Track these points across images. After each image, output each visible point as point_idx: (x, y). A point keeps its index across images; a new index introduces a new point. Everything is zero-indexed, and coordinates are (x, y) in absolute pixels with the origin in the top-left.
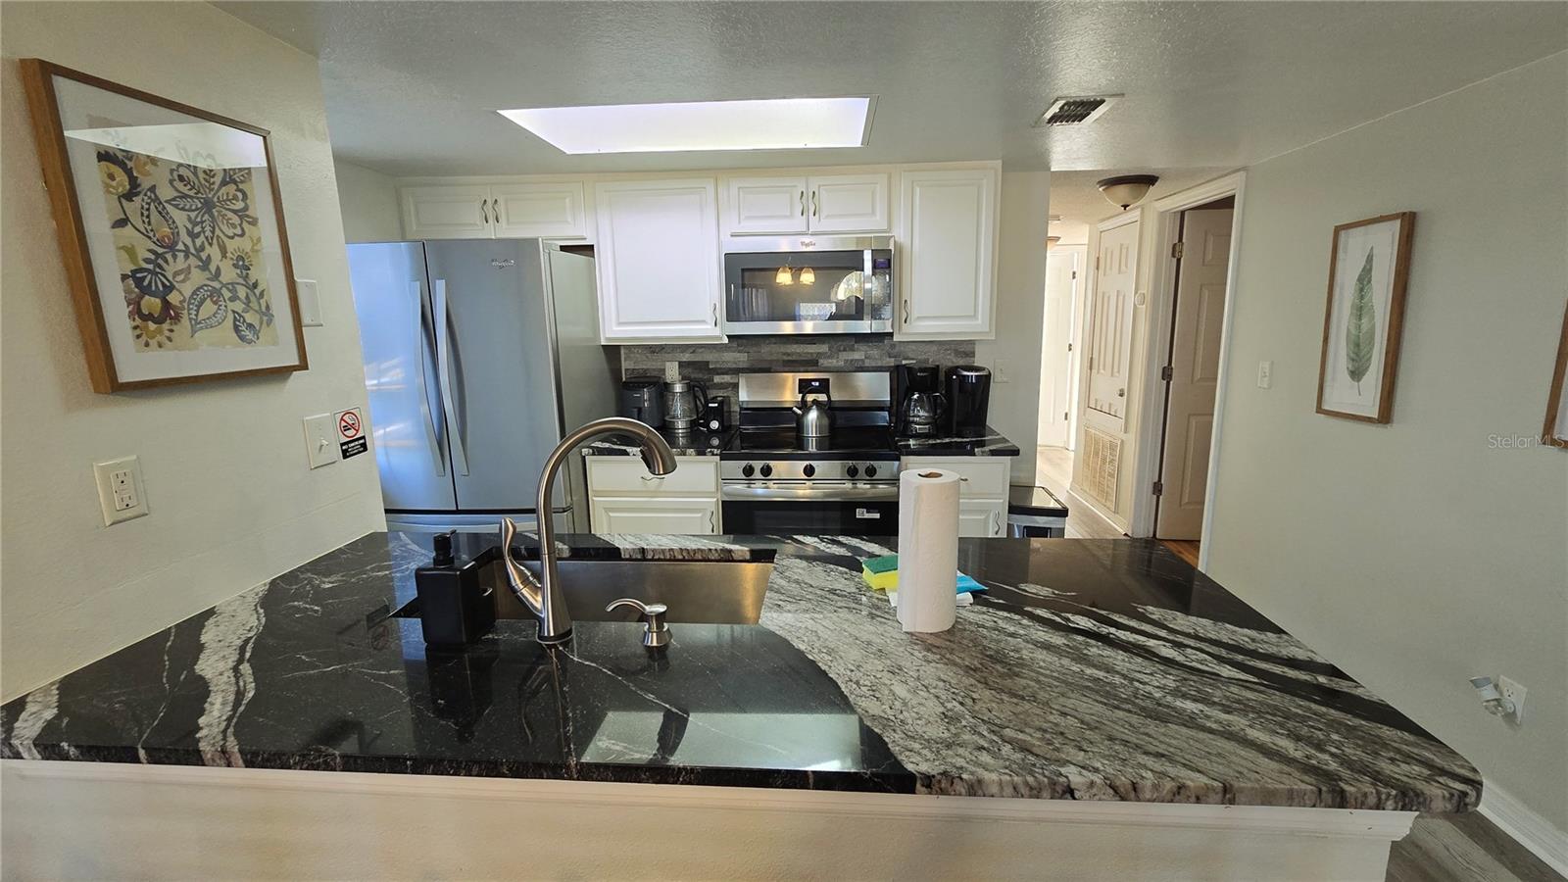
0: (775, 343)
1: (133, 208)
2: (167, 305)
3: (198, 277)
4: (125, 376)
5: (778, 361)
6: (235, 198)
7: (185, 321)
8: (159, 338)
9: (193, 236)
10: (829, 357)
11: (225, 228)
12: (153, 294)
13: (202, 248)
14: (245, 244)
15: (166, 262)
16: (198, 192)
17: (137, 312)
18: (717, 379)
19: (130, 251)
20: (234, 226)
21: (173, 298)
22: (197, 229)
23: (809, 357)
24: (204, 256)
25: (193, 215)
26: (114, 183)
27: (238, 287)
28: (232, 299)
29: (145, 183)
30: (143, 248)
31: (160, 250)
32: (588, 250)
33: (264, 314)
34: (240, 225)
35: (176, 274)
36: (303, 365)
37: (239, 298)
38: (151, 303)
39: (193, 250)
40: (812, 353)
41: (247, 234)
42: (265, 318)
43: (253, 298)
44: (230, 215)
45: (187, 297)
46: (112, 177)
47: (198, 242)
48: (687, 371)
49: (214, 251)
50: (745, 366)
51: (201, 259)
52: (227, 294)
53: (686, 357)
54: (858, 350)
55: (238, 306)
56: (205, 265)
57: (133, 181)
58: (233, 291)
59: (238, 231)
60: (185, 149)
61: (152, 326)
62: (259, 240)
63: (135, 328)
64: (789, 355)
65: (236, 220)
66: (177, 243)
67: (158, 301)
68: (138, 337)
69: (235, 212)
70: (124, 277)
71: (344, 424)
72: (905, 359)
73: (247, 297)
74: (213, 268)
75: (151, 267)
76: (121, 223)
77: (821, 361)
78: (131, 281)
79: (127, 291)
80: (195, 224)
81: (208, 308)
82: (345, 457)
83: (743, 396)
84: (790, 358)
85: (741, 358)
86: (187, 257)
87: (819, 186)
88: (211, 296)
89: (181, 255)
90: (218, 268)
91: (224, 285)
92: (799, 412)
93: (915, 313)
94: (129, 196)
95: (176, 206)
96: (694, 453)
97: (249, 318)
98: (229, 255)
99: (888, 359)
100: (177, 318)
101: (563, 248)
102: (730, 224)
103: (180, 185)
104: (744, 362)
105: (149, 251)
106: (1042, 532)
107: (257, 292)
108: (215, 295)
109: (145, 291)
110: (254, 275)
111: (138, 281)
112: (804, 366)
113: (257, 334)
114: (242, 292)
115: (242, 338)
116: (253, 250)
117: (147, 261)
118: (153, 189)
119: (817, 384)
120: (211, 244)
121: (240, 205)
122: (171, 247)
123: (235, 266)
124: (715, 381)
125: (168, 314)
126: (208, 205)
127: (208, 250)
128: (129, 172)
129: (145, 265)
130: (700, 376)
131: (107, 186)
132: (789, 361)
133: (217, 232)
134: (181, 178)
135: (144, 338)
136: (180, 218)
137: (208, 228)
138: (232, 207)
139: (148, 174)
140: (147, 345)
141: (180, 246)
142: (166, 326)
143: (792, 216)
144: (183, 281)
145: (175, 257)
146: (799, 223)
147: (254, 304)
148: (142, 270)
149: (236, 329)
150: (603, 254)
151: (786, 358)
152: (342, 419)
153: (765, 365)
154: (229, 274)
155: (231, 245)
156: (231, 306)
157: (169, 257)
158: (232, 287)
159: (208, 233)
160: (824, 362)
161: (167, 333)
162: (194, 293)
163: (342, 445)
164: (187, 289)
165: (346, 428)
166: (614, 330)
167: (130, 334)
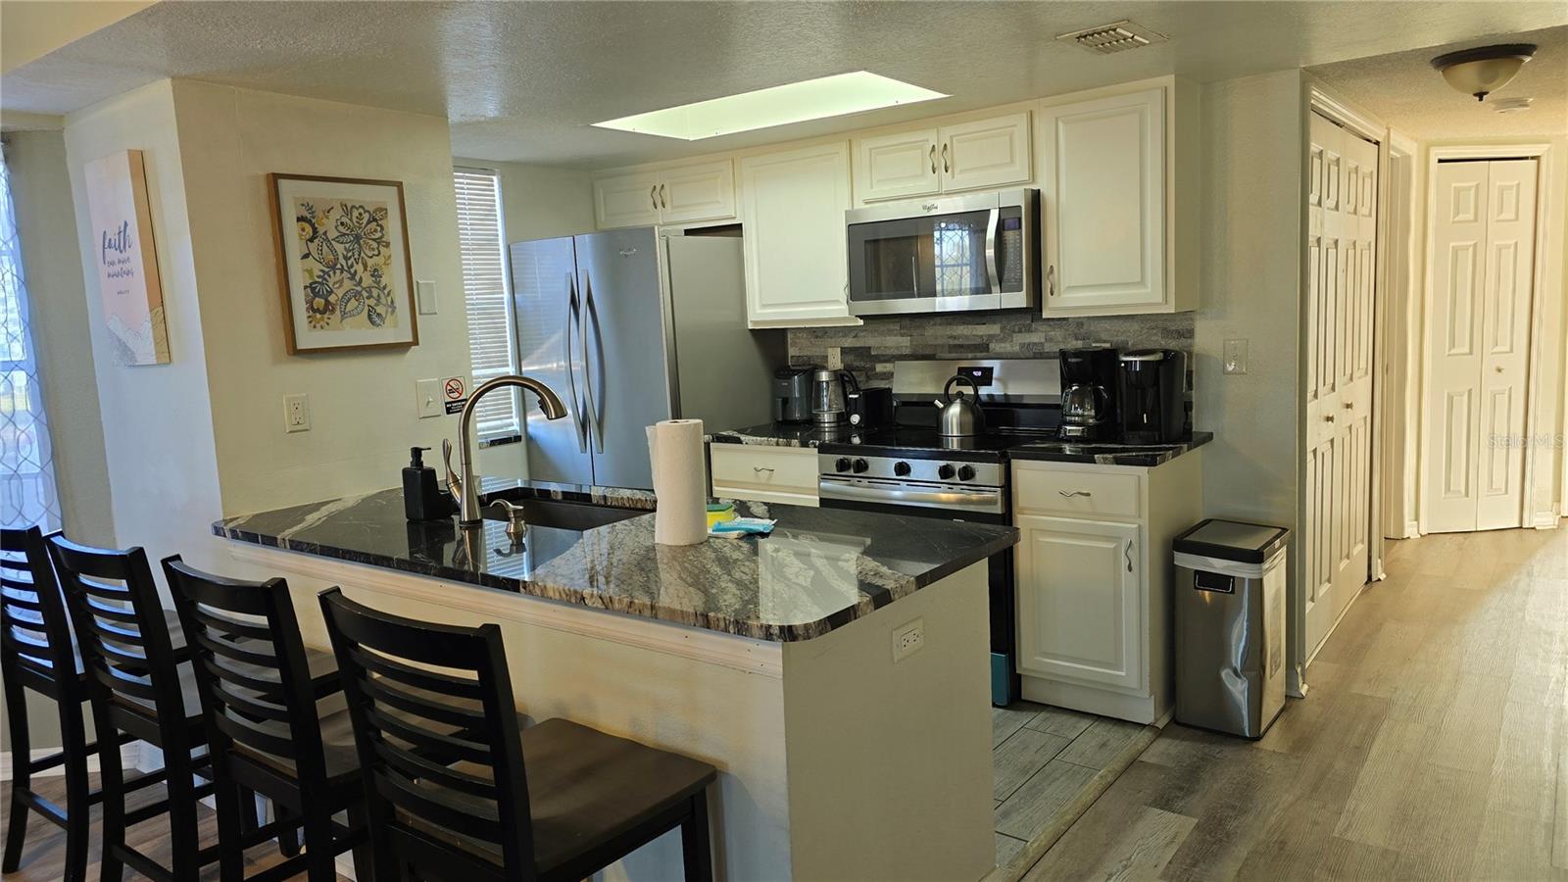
0: (940, 325)
1: (313, 246)
2: (327, 302)
3: (348, 284)
4: (301, 345)
5: (943, 346)
6: (376, 231)
7: (338, 312)
8: (321, 323)
9: (346, 258)
10: (1003, 340)
11: (367, 252)
12: (320, 297)
13: (352, 266)
14: (379, 260)
15: (330, 276)
16: (352, 231)
17: (311, 308)
18: (879, 368)
19: (310, 272)
20: (373, 249)
21: (332, 298)
22: (350, 254)
23: (978, 341)
24: (352, 271)
25: (347, 246)
26: (304, 234)
27: (373, 290)
28: (368, 298)
29: (321, 230)
30: (317, 269)
31: (327, 270)
32: (736, 229)
33: (390, 307)
34: (378, 248)
35: (335, 283)
36: (416, 342)
37: (372, 296)
38: (319, 302)
39: (346, 268)
40: (982, 337)
41: (382, 254)
42: (390, 310)
43: (382, 296)
44: (371, 242)
45: (340, 296)
46: (303, 230)
47: (350, 263)
48: (850, 358)
49: (359, 268)
50: (907, 351)
51: (350, 273)
52: (365, 294)
53: (841, 342)
54: (1036, 330)
55: (372, 302)
56: (353, 276)
57: (315, 230)
58: (370, 292)
59: (376, 252)
60: (346, 206)
61: (318, 316)
62: (390, 257)
63: (309, 317)
64: (955, 338)
65: (375, 245)
66: (336, 265)
67: (323, 301)
68: (310, 322)
69: (374, 240)
70: (306, 287)
71: (449, 388)
72: (1097, 342)
73: (379, 296)
74: (357, 278)
75: (320, 280)
76: (306, 256)
77: (992, 346)
78: (309, 290)
79: (307, 295)
80: (348, 251)
81: (353, 303)
82: (448, 413)
83: (899, 387)
84: (956, 342)
85: (903, 342)
86: (342, 272)
87: (951, 137)
88: (355, 296)
89: (338, 272)
90: (361, 278)
91: (364, 289)
92: (941, 405)
93: (1065, 281)
94: (311, 240)
95: (338, 242)
96: (798, 444)
97: (379, 309)
98: (369, 269)
99: (1074, 342)
100: (333, 311)
101: (688, 232)
102: (866, 187)
103: (341, 228)
104: (907, 347)
105: (321, 271)
106: (1223, 581)
107: (386, 292)
108: (357, 295)
109: (316, 295)
110: (384, 281)
111: (313, 289)
112: (972, 352)
113: (383, 320)
114: (375, 292)
115: (373, 323)
116: (385, 264)
117: (318, 277)
118: (325, 233)
119: (980, 374)
120: (357, 263)
121: (378, 235)
122: (333, 268)
123: (372, 276)
124: (878, 370)
125: (328, 308)
126: (358, 238)
127: (356, 266)
128: (313, 226)
129: (318, 280)
130: (862, 364)
131: (301, 235)
132: (955, 345)
133: (362, 254)
134: (342, 224)
135: (313, 323)
136: (340, 248)
137: (356, 253)
138: (373, 237)
139: (324, 225)
140: (315, 327)
141: (339, 266)
142: (326, 316)
143: (923, 175)
144: (338, 288)
145: (335, 273)
146: (929, 183)
147: (383, 300)
148: (316, 282)
149: (370, 317)
150: (758, 231)
151: (951, 342)
152: (448, 384)
153: (928, 352)
154: (368, 281)
155: (370, 262)
156: (367, 302)
157: (331, 273)
158: (369, 290)
159: (356, 256)
160: (995, 347)
161: (326, 320)
162: (345, 295)
163: (447, 403)
164: (340, 293)
165: (452, 392)
166: (761, 313)
167: (305, 321)
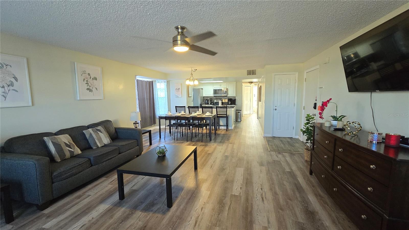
18: (213, 100)
32: (202, 89)
53: (210, 98)
72: (229, 98)
77: (222, 98)
83: (215, 101)
85: (215, 98)
93: (229, 94)
99: (227, 98)
102: (214, 87)
106: (239, 112)
146: (220, 87)
150: (204, 89)
151: (219, 98)
153: (217, 99)
166: (204, 95)
